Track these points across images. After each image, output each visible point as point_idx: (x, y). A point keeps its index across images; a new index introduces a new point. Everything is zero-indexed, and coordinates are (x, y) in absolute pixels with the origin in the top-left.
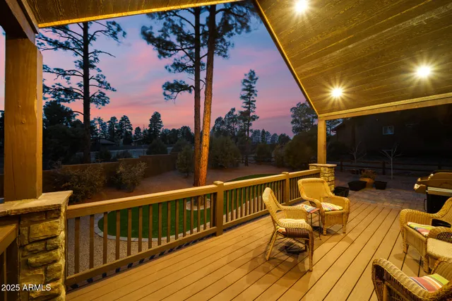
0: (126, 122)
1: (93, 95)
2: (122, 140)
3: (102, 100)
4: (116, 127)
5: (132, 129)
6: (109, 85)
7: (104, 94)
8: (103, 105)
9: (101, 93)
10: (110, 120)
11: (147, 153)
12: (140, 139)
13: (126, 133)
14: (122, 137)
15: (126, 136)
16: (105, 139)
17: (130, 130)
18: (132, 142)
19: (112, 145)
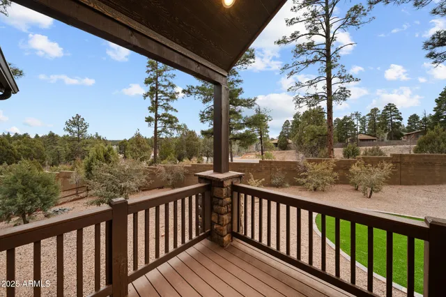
0: (391, 111)
1: (335, 93)
2: (386, 134)
3: (344, 94)
4: (378, 119)
5: (401, 119)
6: (351, 77)
7: (345, 88)
8: (344, 100)
9: (342, 88)
10: (369, 112)
11: (416, 151)
12: (417, 131)
13: (393, 124)
14: (386, 131)
15: (392, 128)
16: (365, 134)
17: (399, 120)
18: (403, 135)
19: (373, 140)
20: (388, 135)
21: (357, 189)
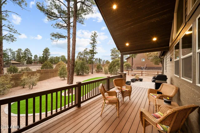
0: (28, 52)
1: (5, 36)
2: (26, 61)
3: (11, 39)
4: (22, 54)
5: (32, 56)
6: (16, 31)
7: (13, 36)
8: (12, 41)
9: (11, 35)
10: (17, 50)
11: (42, 68)
12: (37, 61)
13: (29, 58)
14: (26, 60)
15: (28, 59)
16: (15, 60)
17: (31, 56)
18: (32, 62)
19: (19, 64)
20: (27, 62)
21: (24, 88)
